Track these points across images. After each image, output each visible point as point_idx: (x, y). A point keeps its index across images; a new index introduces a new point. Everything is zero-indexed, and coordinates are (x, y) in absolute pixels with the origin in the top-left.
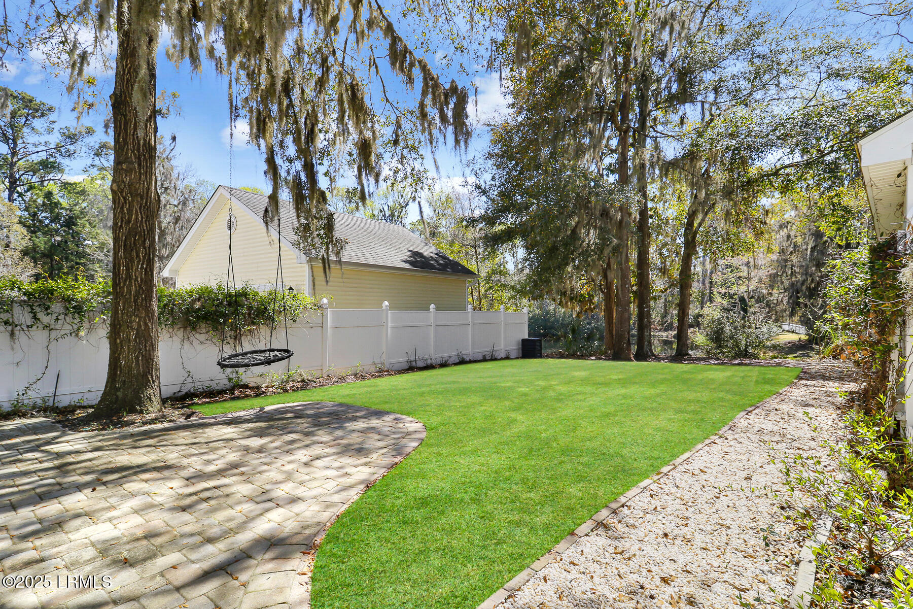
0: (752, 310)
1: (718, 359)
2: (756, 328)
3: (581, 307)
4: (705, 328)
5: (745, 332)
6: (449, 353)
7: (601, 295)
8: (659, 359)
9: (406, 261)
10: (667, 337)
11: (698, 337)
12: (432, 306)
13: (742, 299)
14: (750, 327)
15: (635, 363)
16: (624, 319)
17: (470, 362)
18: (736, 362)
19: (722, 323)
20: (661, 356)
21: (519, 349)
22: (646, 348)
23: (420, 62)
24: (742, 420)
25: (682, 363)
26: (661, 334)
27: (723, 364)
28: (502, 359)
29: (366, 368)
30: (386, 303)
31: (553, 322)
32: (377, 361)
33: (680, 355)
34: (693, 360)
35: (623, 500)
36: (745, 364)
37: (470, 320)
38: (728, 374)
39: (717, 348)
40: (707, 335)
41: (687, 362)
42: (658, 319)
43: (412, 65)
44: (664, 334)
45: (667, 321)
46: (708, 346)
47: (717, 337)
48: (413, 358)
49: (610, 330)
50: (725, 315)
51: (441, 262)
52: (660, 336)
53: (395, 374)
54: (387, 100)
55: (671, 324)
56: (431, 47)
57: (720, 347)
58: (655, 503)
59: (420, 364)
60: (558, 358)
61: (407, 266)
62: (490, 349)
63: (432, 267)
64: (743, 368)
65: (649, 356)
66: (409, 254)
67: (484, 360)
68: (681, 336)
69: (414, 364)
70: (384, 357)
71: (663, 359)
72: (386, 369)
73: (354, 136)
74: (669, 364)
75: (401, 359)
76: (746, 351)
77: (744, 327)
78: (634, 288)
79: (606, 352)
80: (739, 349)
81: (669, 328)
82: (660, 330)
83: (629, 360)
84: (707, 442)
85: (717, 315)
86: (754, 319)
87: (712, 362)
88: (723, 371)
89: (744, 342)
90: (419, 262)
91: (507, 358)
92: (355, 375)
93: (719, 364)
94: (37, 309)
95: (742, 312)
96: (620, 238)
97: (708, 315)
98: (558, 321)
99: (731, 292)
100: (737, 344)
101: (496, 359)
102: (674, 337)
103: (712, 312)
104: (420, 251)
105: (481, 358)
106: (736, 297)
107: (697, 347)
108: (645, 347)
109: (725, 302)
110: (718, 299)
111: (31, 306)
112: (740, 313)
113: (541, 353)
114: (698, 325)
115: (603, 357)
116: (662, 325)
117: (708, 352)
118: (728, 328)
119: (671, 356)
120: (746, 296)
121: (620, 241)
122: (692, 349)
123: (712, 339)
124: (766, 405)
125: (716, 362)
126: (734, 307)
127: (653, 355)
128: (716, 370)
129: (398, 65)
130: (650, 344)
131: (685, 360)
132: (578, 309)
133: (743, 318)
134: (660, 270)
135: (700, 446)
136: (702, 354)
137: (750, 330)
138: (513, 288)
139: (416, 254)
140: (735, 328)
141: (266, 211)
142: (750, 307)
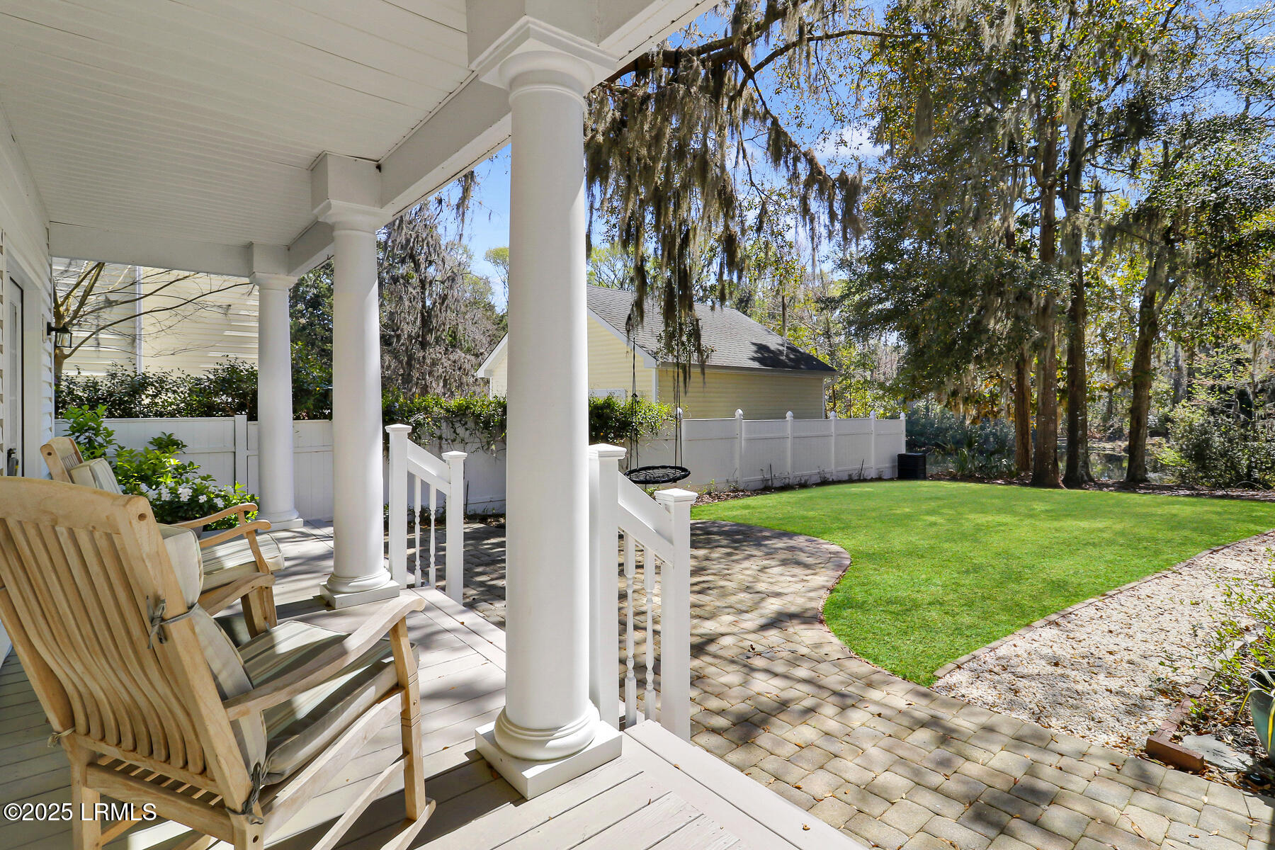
0: (1261, 412)
1: (1193, 489)
2: (1268, 441)
3: (978, 410)
4: (1177, 440)
5: (1246, 446)
6: (809, 471)
7: (1011, 395)
8: (1101, 486)
9: (754, 359)
10: (1113, 449)
11: (1167, 452)
12: (789, 414)
13: (1242, 395)
14: (1255, 439)
15: (1066, 490)
16: (1047, 433)
17: (834, 483)
18: (1220, 493)
19: (1206, 433)
20: (1104, 480)
21: (893, 467)
22: (1081, 471)
23: (805, 155)
24: (1205, 559)
25: (1136, 492)
26: (1103, 445)
27: (1198, 495)
28: (872, 480)
29: (721, 487)
30: (740, 411)
31: (924, 426)
32: (731, 479)
33: (1134, 481)
34: (1153, 489)
35: (1070, 610)
36: (1232, 497)
37: (833, 430)
38: (1199, 509)
39: (1197, 470)
40: (1182, 449)
41: (1142, 491)
42: (1097, 421)
43: (796, 159)
44: (1108, 445)
45: (1112, 426)
46: (1183, 466)
47: (1199, 453)
48: (768, 476)
49: (1023, 443)
50: (1212, 419)
51: (792, 356)
52: (1100, 448)
53: (752, 495)
54: (752, 184)
55: (1121, 430)
56: (805, 122)
57: (1203, 468)
58: (1099, 614)
59: (777, 484)
60: (949, 480)
61: (756, 365)
62: (859, 466)
63: (783, 364)
64: (1226, 502)
65: (1085, 482)
66: (754, 348)
67: (850, 480)
68: (1135, 450)
69: (770, 483)
70: (737, 474)
71: (1107, 486)
72: (742, 488)
73: (718, 229)
74: (1116, 494)
75: (756, 478)
76: (1249, 475)
77: (1245, 438)
78: (1061, 385)
79: (1018, 474)
80: (1237, 472)
81: (1116, 436)
82: (1100, 440)
83: (1057, 486)
84: (1157, 575)
85: (1198, 419)
86: (1264, 427)
87: (1182, 492)
88: (1193, 505)
89: (1245, 462)
90: (766, 356)
91: (880, 479)
92: (709, 494)
93: (1192, 496)
94: (457, 425)
95: (1242, 416)
96: (1043, 329)
97: (1182, 420)
98: (932, 425)
99: (1224, 384)
100: (1233, 466)
101: (865, 480)
102: (1125, 450)
103: (1189, 414)
104: (764, 343)
105: (846, 478)
106: (1232, 392)
107: (1163, 468)
108: (1079, 469)
109: (1213, 400)
110: (1202, 396)
111: (452, 422)
112: (1238, 417)
113: (925, 473)
114: (1165, 434)
115: (1014, 480)
116: (1105, 431)
117: (1182, 476)
118: (1217, 440)
119: (1119, 482)
120: (1249, 390)
121: (1042, 334)
122: (1155, 470)
123: (1189, 457)
124: (1240, 545)
125: (1188, 492)
126: (1229, 406)
127: (1091, 480)
128: (1185, 504)
129: (782, 162)
130: (1086, 464)
131: (1141, 488)
132: (974, 412)
133: (1245, 425)
134: (1102, 361)
135: (1149, 578)
136: (1173, 479)
137: (1256, 444)
138: (881, 386)
139: (762, 348)
140: (1230, 441)
141: (629, 318)
142: (1257, 408)
